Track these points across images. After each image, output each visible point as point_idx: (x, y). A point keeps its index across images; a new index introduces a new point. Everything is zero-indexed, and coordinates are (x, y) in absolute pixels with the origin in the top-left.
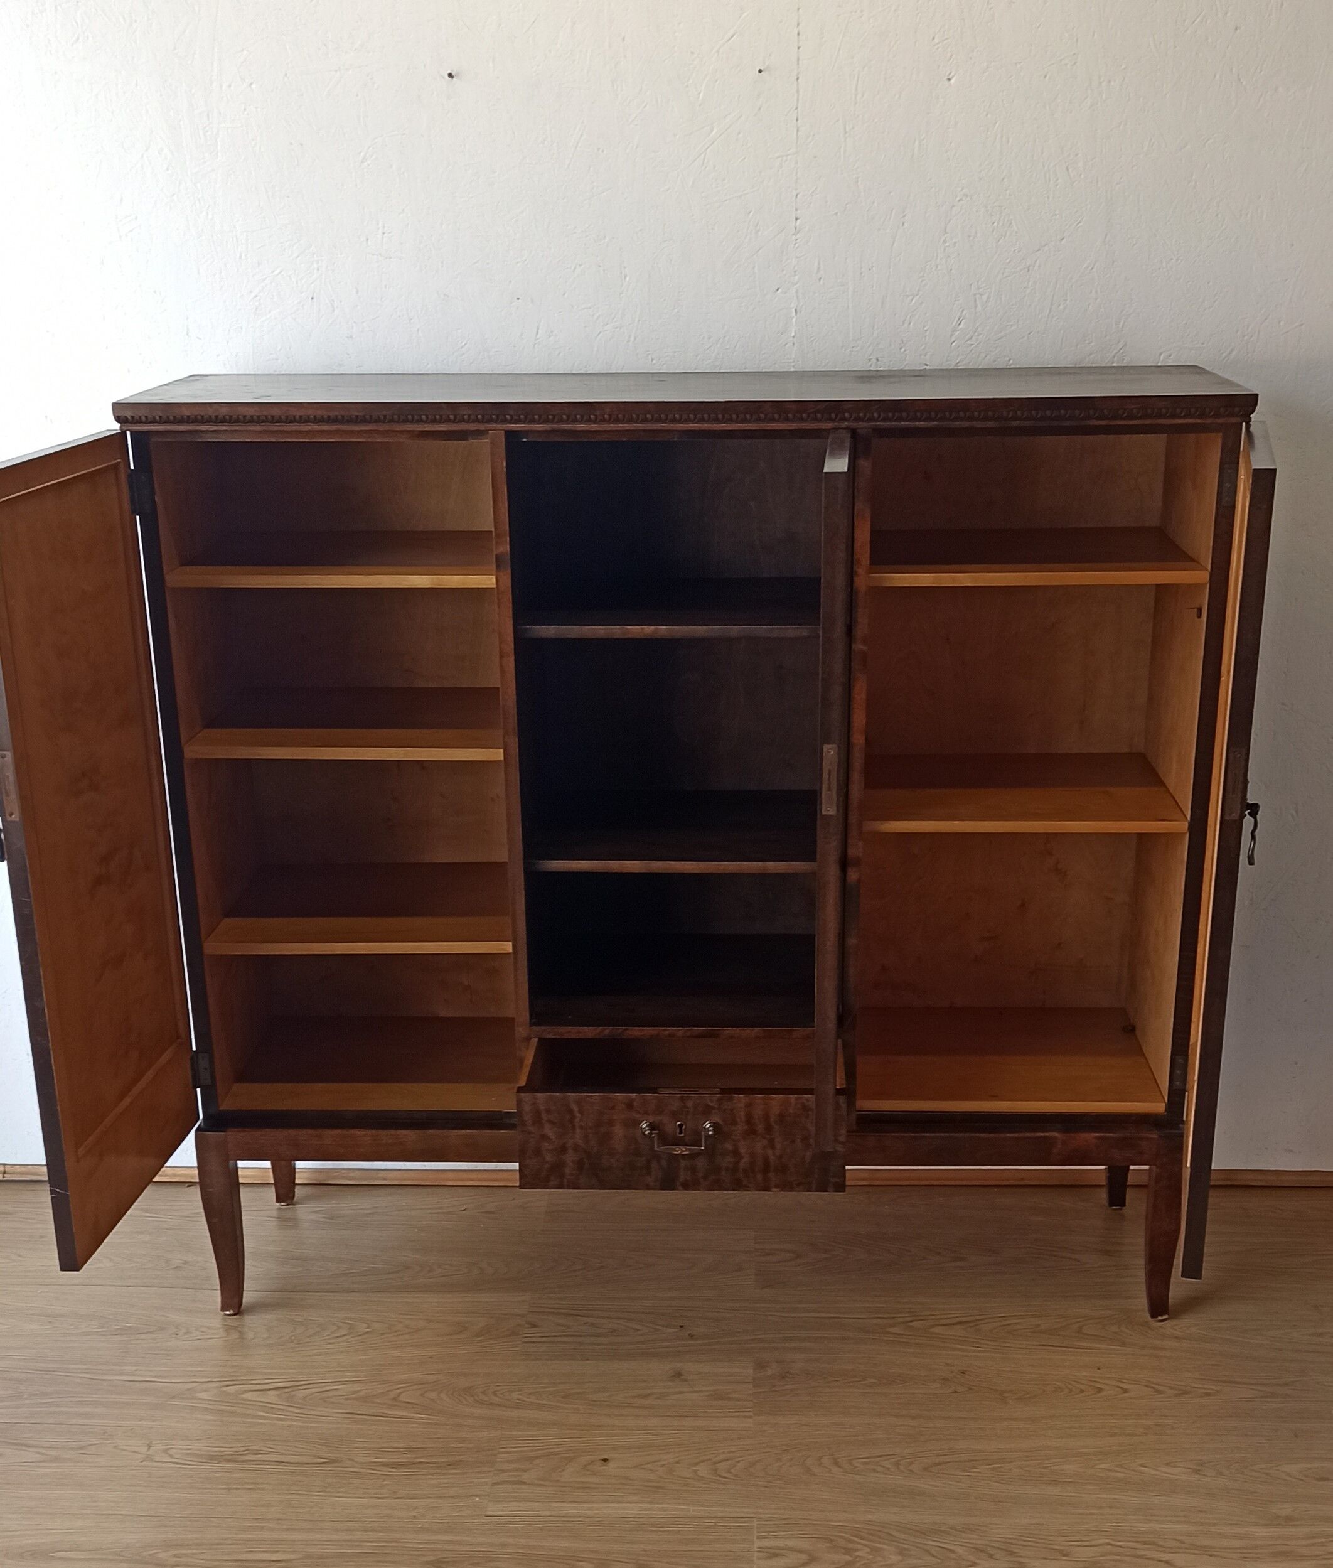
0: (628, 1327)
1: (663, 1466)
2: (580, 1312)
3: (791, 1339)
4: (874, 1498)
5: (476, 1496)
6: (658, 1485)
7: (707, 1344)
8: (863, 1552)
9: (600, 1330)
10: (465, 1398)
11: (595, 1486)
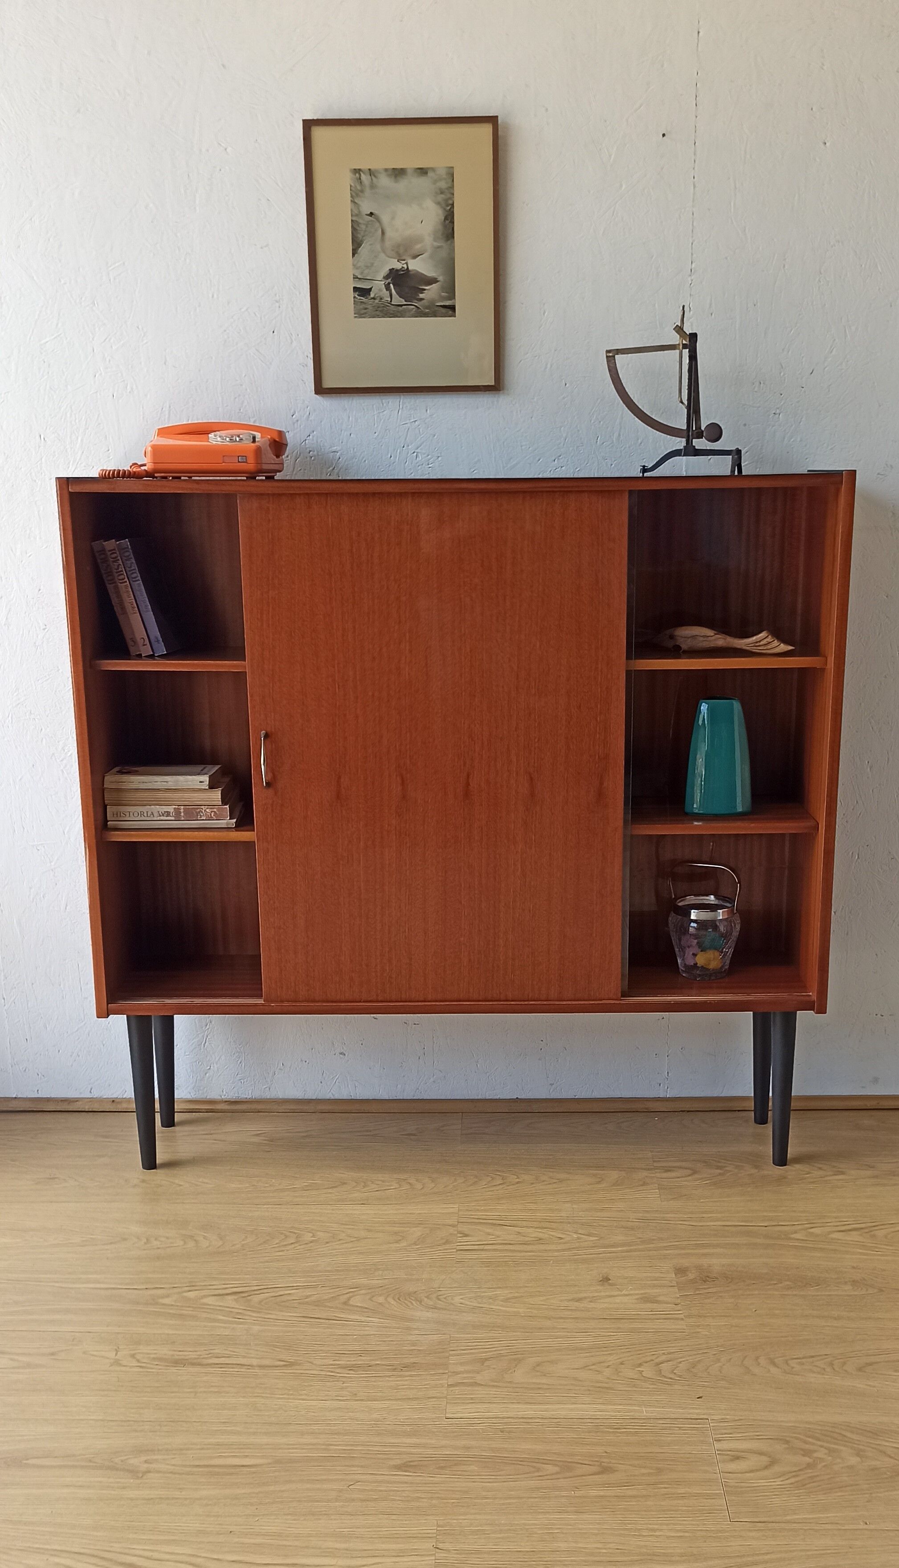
0: (552, 1236)
1: (608, 1367)
2: (507, 1223)
3: (703, 1246)
4: (817, 1398)
5: (434, 1397)
6: (606, 1385)
7: (627, 1251)
8: (821, 1454)
9: (527, 1239)
10: (410, 1302)
11: (545, 1387)
